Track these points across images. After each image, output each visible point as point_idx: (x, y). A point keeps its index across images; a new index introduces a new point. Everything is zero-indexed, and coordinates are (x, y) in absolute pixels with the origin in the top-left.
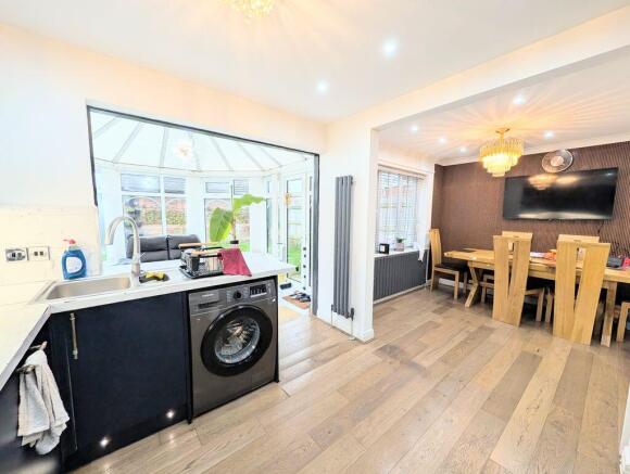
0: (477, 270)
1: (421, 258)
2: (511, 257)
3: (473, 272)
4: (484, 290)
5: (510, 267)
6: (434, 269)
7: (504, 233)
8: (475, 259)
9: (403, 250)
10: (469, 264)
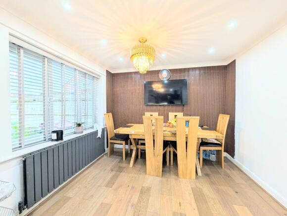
0: (134, 139)
1: (99, 135)
2: (153, 128)
3: (133, 141)
4: (139, 150)
5: (154, 136)
6: (109, 141)
7: (146, 113)
8: (133, 133)
9: (82, 132)
10: (130, 137)
